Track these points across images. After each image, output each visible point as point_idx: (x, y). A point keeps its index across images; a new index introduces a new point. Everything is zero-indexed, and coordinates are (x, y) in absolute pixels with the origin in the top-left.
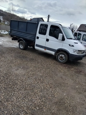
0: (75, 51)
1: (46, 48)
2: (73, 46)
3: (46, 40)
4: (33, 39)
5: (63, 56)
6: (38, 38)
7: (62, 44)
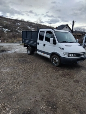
0: (65, 54)
1: (44, 52)
2: (63, 49)
3: (43, 45)
4: (35, 45)
5: (56, 59)
6: (38, 44)
7: (54, 47)
